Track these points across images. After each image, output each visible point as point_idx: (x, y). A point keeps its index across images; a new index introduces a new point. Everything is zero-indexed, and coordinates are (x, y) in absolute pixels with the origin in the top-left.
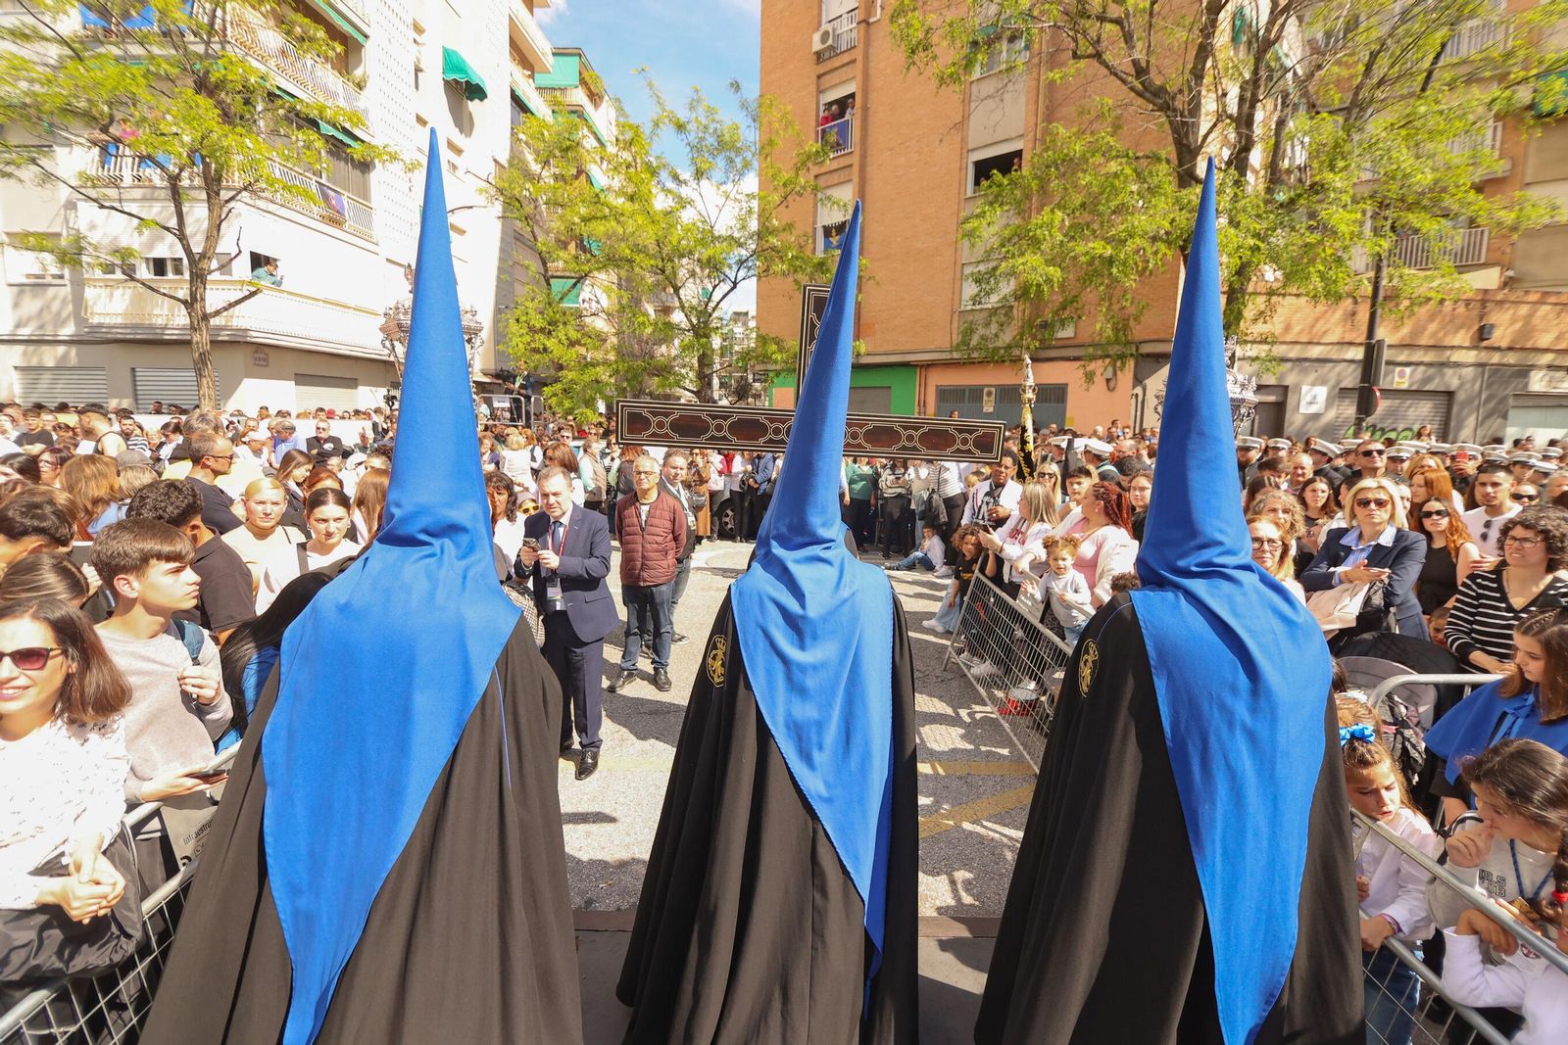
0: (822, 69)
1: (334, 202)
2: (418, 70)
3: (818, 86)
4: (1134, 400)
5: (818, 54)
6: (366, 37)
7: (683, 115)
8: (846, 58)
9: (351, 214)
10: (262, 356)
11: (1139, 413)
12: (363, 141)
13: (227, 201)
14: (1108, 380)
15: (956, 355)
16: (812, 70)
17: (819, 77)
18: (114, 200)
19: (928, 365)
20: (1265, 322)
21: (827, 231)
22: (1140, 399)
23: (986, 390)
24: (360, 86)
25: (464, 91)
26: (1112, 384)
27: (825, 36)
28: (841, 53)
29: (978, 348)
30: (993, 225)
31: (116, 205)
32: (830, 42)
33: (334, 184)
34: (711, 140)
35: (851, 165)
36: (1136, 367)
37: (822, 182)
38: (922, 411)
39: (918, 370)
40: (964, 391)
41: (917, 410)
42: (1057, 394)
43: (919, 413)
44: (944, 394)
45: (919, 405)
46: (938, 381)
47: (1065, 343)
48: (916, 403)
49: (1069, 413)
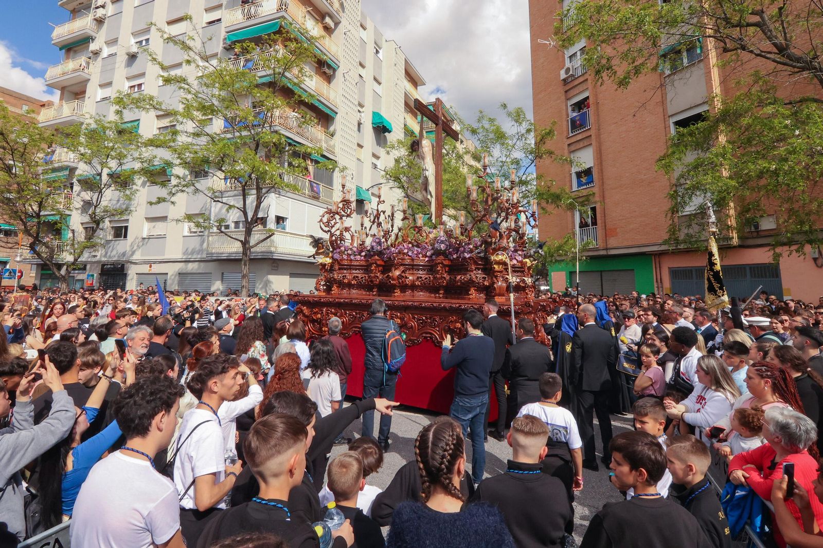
0: (567, 88)
1: (315, 189)
2: (359, 124)
3: (566, 96)
5: (564, 80)
6: (337, 113)
7: (475, 125)
8: (581, 79)
9: (323, 194)
10: (276, 265)
12: (332, 160)
13: (265, 194)
14: (814, 258)
16: (561, 90)
17: (566, 92)
18: (219, 197)
19: (660, 254)
21: (579, 175)
24: (332, 135)
25: (381, 130)
26: (818, 262)
27: (568, 70)
28: (578, 77)
29: (685, 242)
31: (220, 200)
32: (571, 73)
33: (317, 181)
34: (491, 136)
35: (591, 136)
37: (573, 148)
38: (660, 286)
39: (653, 257)
40: (691, 270)
41: (656, 285)
42: (771, 272)
43: (658, 287)
44: (675, 274)
45: (657, 281)
46: (668, 264)
47: (767, 233)
48: (655, 280)
49: (785, 284)
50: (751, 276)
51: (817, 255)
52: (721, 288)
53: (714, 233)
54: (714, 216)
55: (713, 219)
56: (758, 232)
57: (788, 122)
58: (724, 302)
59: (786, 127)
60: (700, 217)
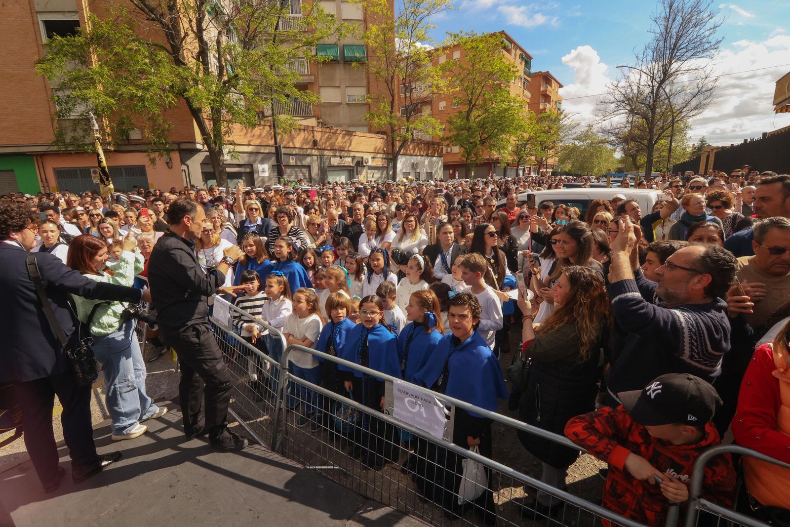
4: (184, 172)
11: (188, 179)
14: (167, 163)
15: (55, 148)
19: (42, 155)
20: (229, 136)
22: (187, 172)
23: (92, 170)
26: (170, 165)
29: (71, 144)
30: (62, 70)
36: (180, 156)
38: (46, 185)
39: (35, 158)
40: (76, 171)
41: (41, 184)
42: (140, 171)
43: (44, 187)
44: (60, 174)
45: (42, 181)
46: (51, 165)
47: (135, 142)
48: (40, 180)
49: (150, 181)
50: (126, 175)
51: (168, 161)
52: (107, 179)
53: (98, 138)
54: (97, 125)
55: (96, 127)
56: (128, 140)
57: (147, 61)
58: (110, 189)
59: (146, 64)
60: (84, 123)
